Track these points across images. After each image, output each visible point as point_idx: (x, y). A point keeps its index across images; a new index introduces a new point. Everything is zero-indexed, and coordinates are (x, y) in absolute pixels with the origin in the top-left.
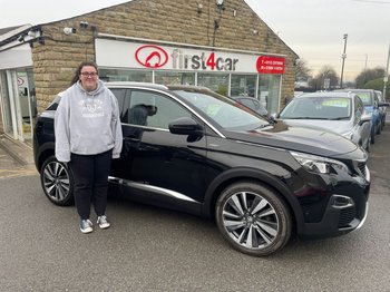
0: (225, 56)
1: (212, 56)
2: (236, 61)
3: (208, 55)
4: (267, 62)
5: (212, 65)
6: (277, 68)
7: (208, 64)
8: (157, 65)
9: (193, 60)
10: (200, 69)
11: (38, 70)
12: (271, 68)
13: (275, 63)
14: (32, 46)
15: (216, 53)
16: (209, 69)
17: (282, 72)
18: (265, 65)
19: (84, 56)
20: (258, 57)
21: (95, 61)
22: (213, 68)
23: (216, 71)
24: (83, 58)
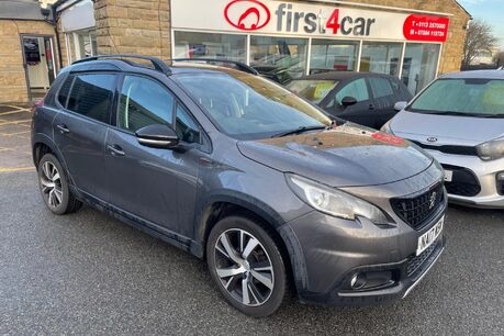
0: (354, 14)
1: (335, 15)
2: (371, 22)
4: (421, 24)
5: (335, 27)
6: (436, 33)
7: (329, 26)
8: (254, 27)
9: (307, 20)
10: (316, 34)
11: (100, 31)
12: (426, 33)
13: (432, 25)
15: (340, 9)
16: (329, 32)
17: (443, 39)
18: (417, 29)
19: (156, 13)
20: (407, 16)
21: (170, 21)
22: (335, 32)
23: (339, 35)
24: (155, 16)
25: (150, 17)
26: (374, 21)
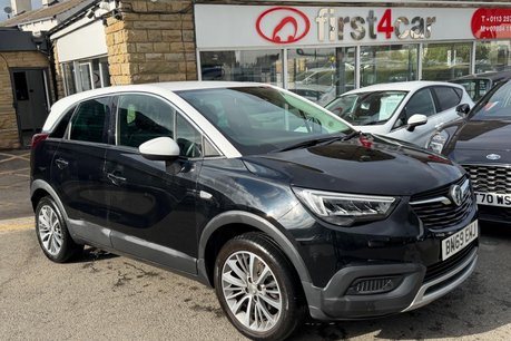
1: (387, 16)
2: (431, 21)
3: (379, 13)
4: (492, 19)
5: (388, 30)
7: (380, 29)
8: (291, 40)
9: (354, 26)
10: (367, 41)
11: (115, 59)
12: (500, 28)
13: (507, 19)
14: (105, 23)
15: (392, 9)
16: (381, 39)
18: (488, 24)
19: (179, 33)
20: (474, 10)
21: (195, 41)
22: (389, 37)
23: (394, 39)
24: (177, 37)
25: (172, 39)
26: (434, 18)
